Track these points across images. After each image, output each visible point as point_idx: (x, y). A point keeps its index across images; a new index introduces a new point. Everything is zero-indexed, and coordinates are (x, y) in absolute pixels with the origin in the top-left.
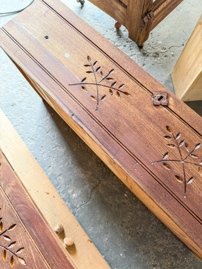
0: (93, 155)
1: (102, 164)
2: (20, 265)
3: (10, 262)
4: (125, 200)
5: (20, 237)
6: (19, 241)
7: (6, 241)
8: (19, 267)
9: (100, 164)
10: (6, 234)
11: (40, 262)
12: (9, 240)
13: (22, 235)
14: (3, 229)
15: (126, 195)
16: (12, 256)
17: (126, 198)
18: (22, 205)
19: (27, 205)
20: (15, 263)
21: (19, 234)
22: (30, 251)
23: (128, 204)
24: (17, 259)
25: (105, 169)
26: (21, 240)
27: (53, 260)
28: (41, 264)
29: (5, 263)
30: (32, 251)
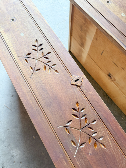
0: (101, 90)
1: (107, 96)
2: (101, 148)
3: (94, 146)
4: (122, 121)
5: (100, 129)
6: (100, 132)
7: (90, 131)
8: (101, 150)
9: (106, 97)
10: (90, 126)
11: (115, 147)
12: (92, 130)
13: (101, 127)
14: (87, 122)
15: (122, 118)
16: (95, 142)
17: (122, 120)
18: (100, 108)
19: (103, 108)
20: (98, 147)
21: (99, 127)
22: (108, 139)
23: (124, 124)
24: (99, 144)
25: (109, 100)
26: (101, 131)
27: (125, 147)
28: (116, 149)
29: (91, 146)
30: (109, 139)
